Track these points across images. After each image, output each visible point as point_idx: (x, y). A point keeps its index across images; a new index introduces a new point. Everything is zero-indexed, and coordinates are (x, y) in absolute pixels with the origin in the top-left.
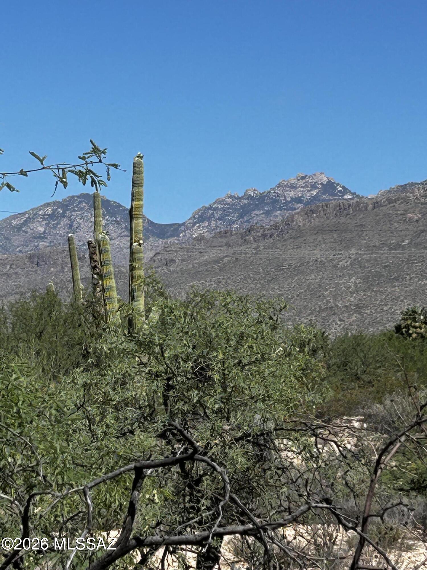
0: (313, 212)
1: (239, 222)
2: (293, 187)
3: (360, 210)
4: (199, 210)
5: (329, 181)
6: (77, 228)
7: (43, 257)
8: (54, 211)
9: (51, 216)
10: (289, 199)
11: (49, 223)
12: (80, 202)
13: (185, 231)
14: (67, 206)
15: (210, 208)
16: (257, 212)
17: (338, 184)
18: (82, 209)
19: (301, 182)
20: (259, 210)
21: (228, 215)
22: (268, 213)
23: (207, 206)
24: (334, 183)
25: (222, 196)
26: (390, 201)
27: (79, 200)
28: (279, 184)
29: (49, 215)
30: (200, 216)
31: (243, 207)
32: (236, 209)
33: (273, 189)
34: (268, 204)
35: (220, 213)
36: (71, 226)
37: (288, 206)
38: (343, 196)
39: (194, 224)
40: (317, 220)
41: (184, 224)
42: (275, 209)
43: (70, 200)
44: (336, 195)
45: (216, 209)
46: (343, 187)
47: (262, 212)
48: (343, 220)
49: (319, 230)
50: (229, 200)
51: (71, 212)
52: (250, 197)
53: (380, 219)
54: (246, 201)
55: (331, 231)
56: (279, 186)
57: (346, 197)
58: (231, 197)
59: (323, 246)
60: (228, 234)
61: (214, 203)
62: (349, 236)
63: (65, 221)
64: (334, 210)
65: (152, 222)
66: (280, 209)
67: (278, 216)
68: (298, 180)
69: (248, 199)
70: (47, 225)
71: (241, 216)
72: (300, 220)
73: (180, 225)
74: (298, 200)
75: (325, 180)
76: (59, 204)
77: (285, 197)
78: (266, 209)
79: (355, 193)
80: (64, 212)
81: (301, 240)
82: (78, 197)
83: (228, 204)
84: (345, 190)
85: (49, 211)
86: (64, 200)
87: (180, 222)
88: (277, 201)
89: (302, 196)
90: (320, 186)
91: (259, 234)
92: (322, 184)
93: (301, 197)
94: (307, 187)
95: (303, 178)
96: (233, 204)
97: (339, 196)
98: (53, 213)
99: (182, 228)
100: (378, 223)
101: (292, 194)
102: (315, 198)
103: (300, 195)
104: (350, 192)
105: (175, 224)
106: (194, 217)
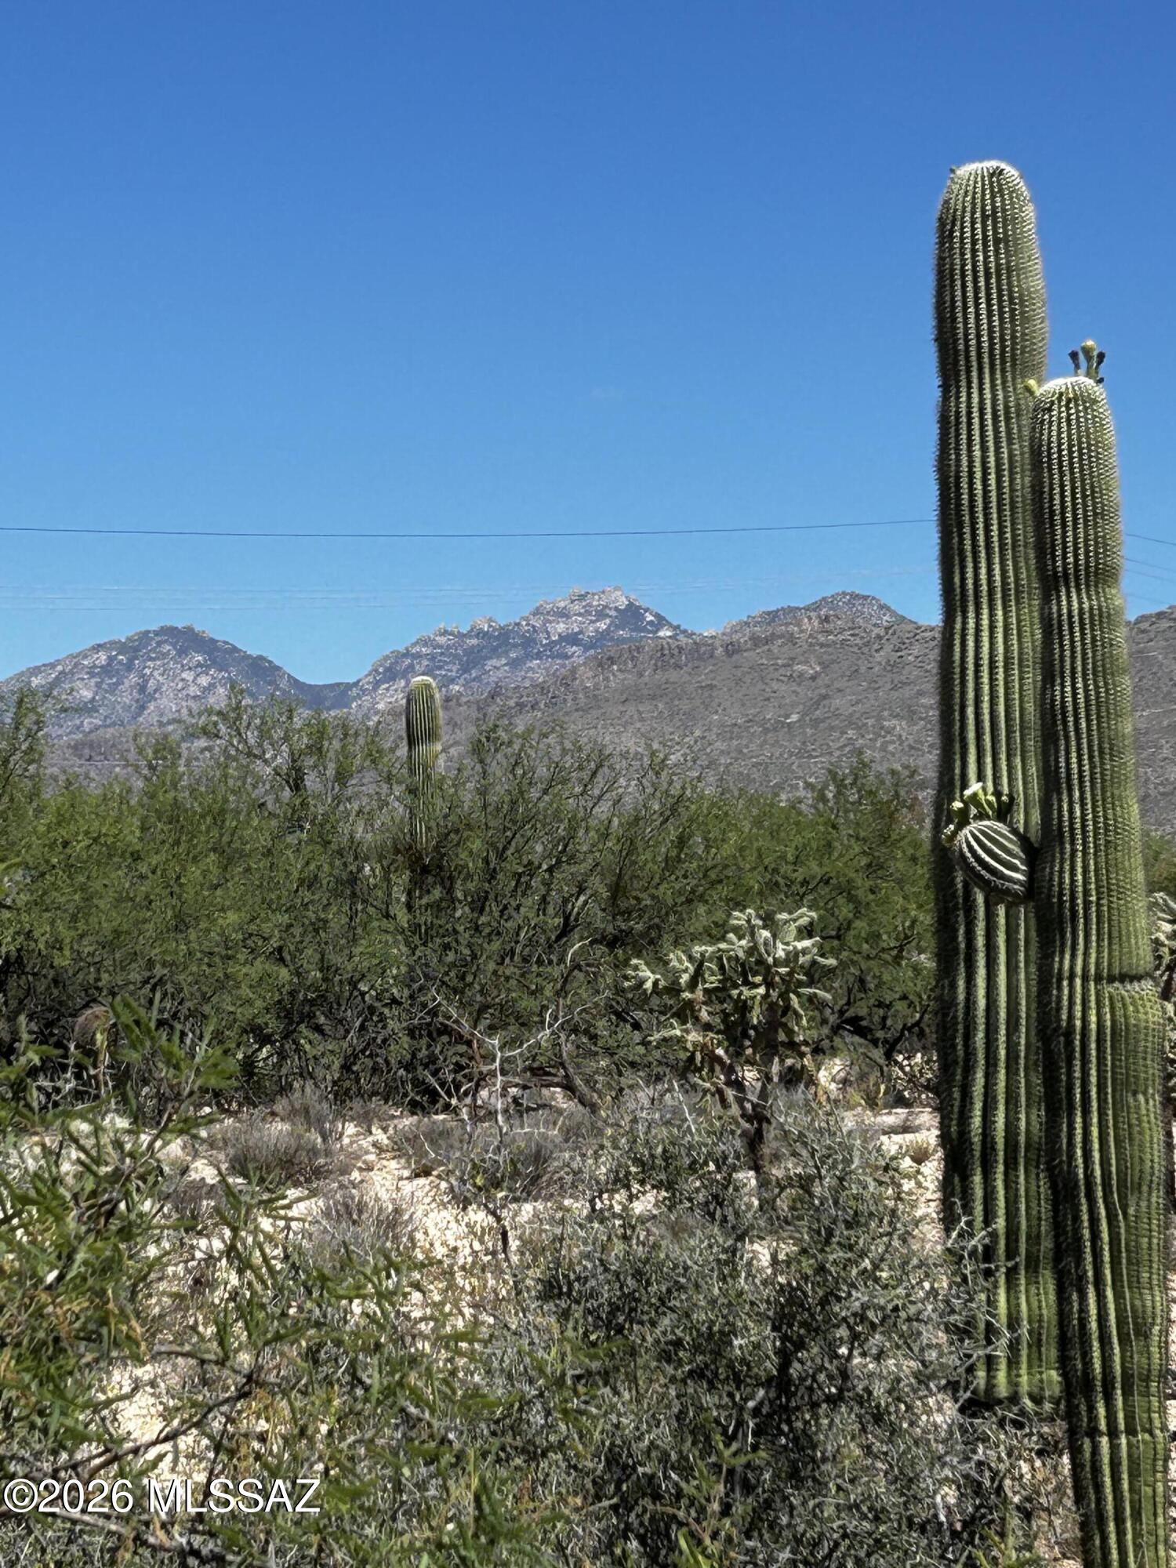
0: (612, 660)
1: (462, 681)
2: (564, 614)
3: (700, 658)
4: (386, 658)
5: (631, 605)
6: (155, 691)
7: (100, 747)
8: (111, 659)
9: (107, 670)
10: (555, 638)
11: (102, 682)
12: (159, 644)
13: (359, 697)
14: (136, 650)
15: (407, 654)
16: (494, 662)
17: (646, 610)
18: (165, 655)
19: (577, 607)
20: (499, 657)
21: (440, 668)
22: (514, 664)
23: (402, 650)
24: (640, 607)
25: (428, 632)
26: (756, 641)
27: (158, 639)
28: (537, 609)
29: (102, 667)
30: (387, 670)
31: (469, 651)
32: (456, 656)
33: (527, 619)
34: (515, 646)
35: (425, 662)
36: (142, 689)
37: (555, 649)
38: (658, 630)
39: (377, 685)
40: (621, 676)
41: (356, 684)
42: (529, 657)
43: (140, 639)
44: (644, 630)
45: (418, 656)
46: (657, 615)
47: (504, 661)
48: (673, 675)
49: (632, 695)
50: (442, 640)
51: (144, 661)
52: (480, 634)
53: (744, 674)
54: (474, 641)
55: (653, 697)
56: (537, 612)
57: (661, 634)
58: (445, 633)
59: (638, 725)
60: (453, 703)
61: (414, 645)
62: (685, 706)
63: (133, 679)
64: (651, 658)
65: (296, 681)
66: (539, 656)
67: (537, 670)
68: (572, 602)
69: (477, 636)
70: (98, 685)
71: (465, 670)
72: (587, 678)
73: (350, 686)
74: (572, 639)
75: (622, 603)
76: (122, 647)
77: (548, 633)
78: (513, 655)
79: (678, 627)
80: (131, 661)
81: (595, 713)
82: (157, 633)
83: (441, 647)
84: (661, 621)
85: (102, 658)
86: (129, 639)
87: (352, 680)
88: (534, 641)
89: (581, 632)
90: (613, 613)
91: (512, 703)
92: (616, 609)
93: (577, 634)
94: (590, 613)
95: (582, 597)
96: (449, 647)
97: (650, 632)
98: (109, 665)
99: (355, 692)
100: (739, 681)
101: (561, 627)
102: (602, 636)
103: (577, 630)
104: (670, 625)
105: (338, 685)
106: (376, 671)
